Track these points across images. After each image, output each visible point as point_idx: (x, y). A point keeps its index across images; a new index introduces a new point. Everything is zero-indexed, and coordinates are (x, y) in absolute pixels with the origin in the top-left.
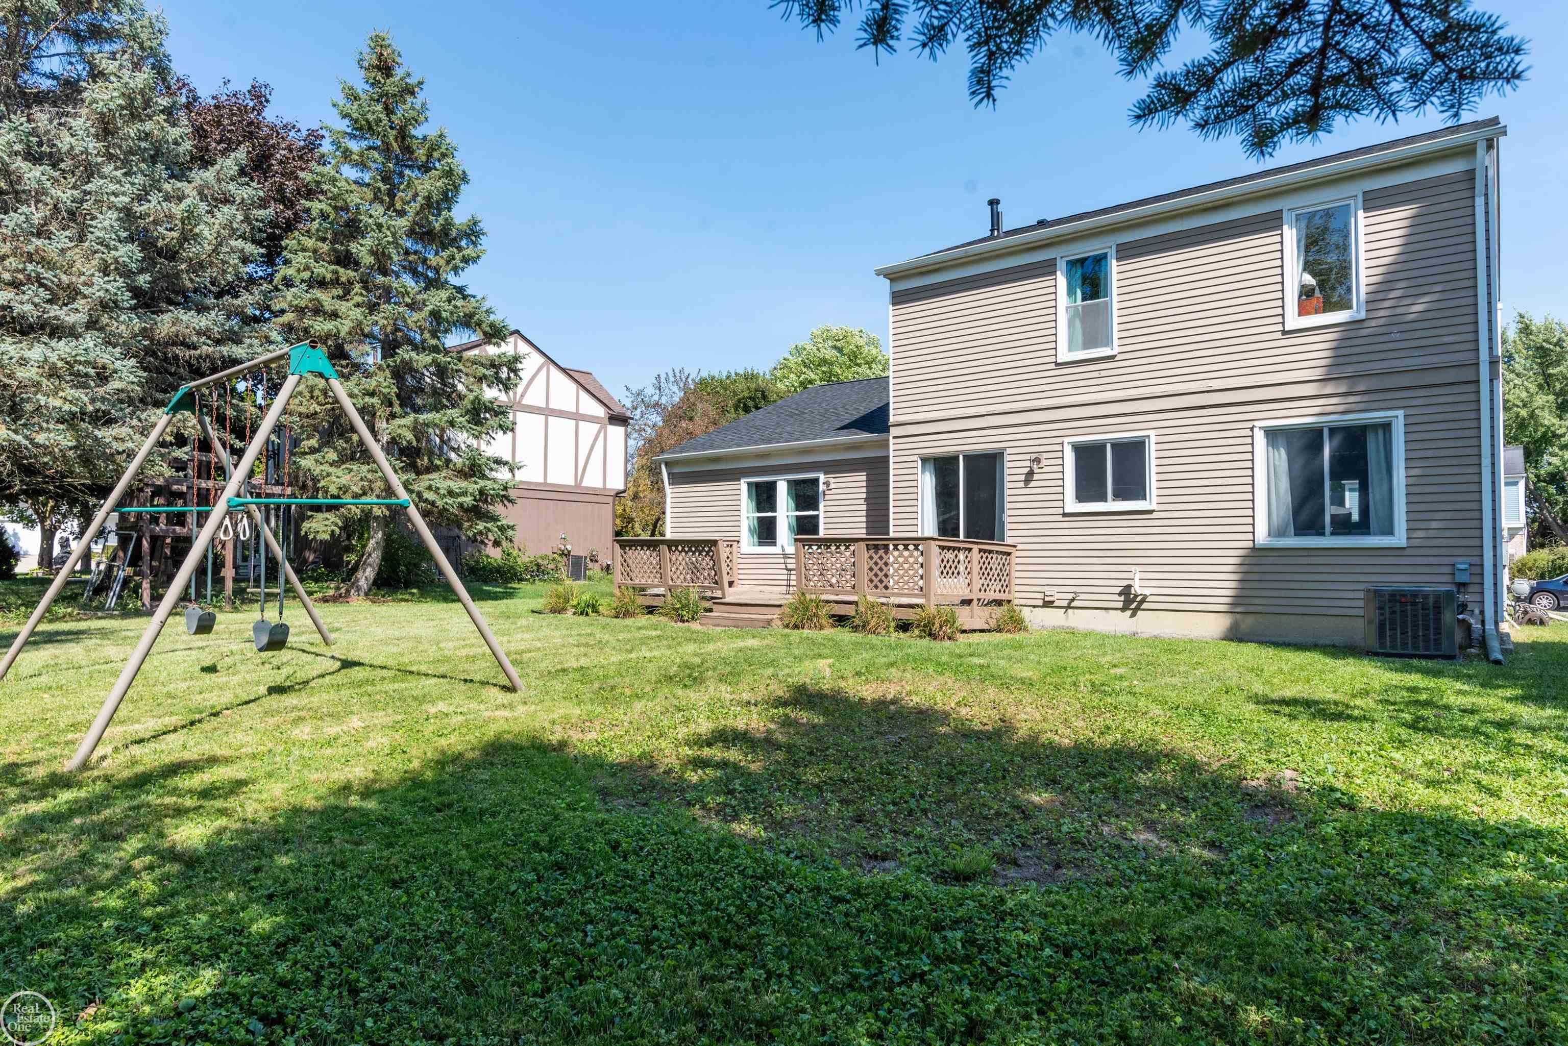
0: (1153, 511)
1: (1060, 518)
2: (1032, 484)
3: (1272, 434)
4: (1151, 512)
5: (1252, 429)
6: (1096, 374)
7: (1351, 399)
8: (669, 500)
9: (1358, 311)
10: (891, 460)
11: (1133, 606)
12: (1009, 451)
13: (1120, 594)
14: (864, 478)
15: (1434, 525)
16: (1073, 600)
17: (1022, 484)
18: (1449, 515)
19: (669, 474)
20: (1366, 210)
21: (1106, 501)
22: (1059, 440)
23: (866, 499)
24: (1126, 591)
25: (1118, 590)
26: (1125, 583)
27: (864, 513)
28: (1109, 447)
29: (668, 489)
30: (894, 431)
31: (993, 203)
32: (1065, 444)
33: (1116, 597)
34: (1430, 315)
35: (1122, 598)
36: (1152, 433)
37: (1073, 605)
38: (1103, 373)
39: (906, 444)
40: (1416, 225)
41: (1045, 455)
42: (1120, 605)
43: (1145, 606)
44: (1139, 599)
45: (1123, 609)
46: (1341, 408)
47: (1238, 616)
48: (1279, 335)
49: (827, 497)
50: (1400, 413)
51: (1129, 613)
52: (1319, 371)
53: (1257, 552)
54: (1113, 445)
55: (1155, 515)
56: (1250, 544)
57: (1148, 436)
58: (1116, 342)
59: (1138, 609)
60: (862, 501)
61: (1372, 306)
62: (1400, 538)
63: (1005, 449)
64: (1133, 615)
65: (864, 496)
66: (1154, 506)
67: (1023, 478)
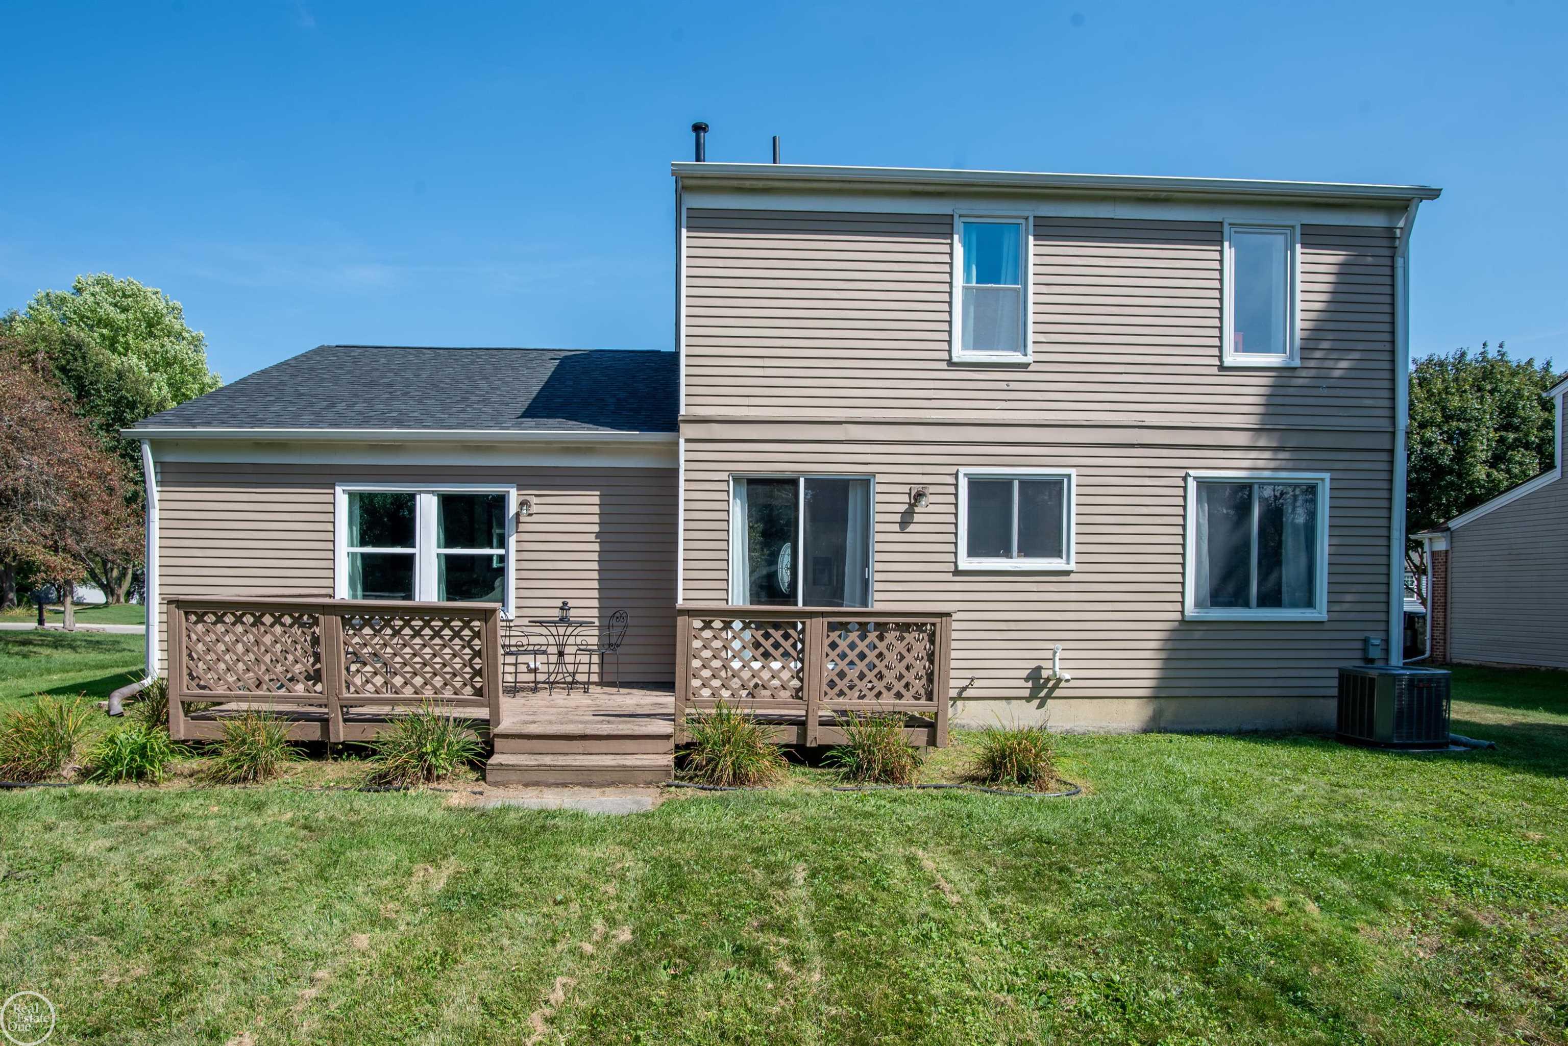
0: (1072, 572)
1: (949, 577)
2: (911, 528)
3: (1207, 487)
4: (1067, 573)
5: (1185, 479)
6: (1003, 385)
7: (1282, 455)
8: (155, 515)
9: (1291, 357)
10: (682, 476)
11: (1042, 694)
12: (879, 478)
13: (1027, 679)
14: (596, 500)
15: (1349, 598)
16: (964, 689)
17: (896, 528)
18: (1360, 588)
19: (155, 463)
20: (1304, 245)
21: (1011, 557)
22: (953, 470)
23: (598, 535)
24: (1035, 675)
25: (1025, 673)
26: (1034, 664)
27: (595, 556)
28: (1016, 484)
29: (155, 492)
30: (686, 431)
31: (699, 128)
32: (961, 476)
33: (1022, 683)
34: (1354, 374)
35: (1030, 684)
36: (1073, 472)
37: (964, 695)
38: (1013, 386)
39: (707, 452)
40: (1344, 272)
41: (932, 489)
42: (1027, 693)
43: (1057, 693)
44: (1050, 684)
45: (1028, 699)
46: (1272, 464)
47: (1162, 701)
48: (1215, 370)
49: (522, 527)
50: (1327, 476)
51: (1036, 702)
52: (1252, 419)
53: (1185, 623)
54: (1022, 483)
55: (1073, 577)
56: (1178, 616)
57: (1069, 476)
58: (1030, 347)
59: (1048, 696)
60: (592, 537)
61: (1307, 354)
62: (1320, 612)
63: (873, 475)
64: (1040, 706)
65: (596, 528)
66: (1072, 566)
67: (898, 518)
